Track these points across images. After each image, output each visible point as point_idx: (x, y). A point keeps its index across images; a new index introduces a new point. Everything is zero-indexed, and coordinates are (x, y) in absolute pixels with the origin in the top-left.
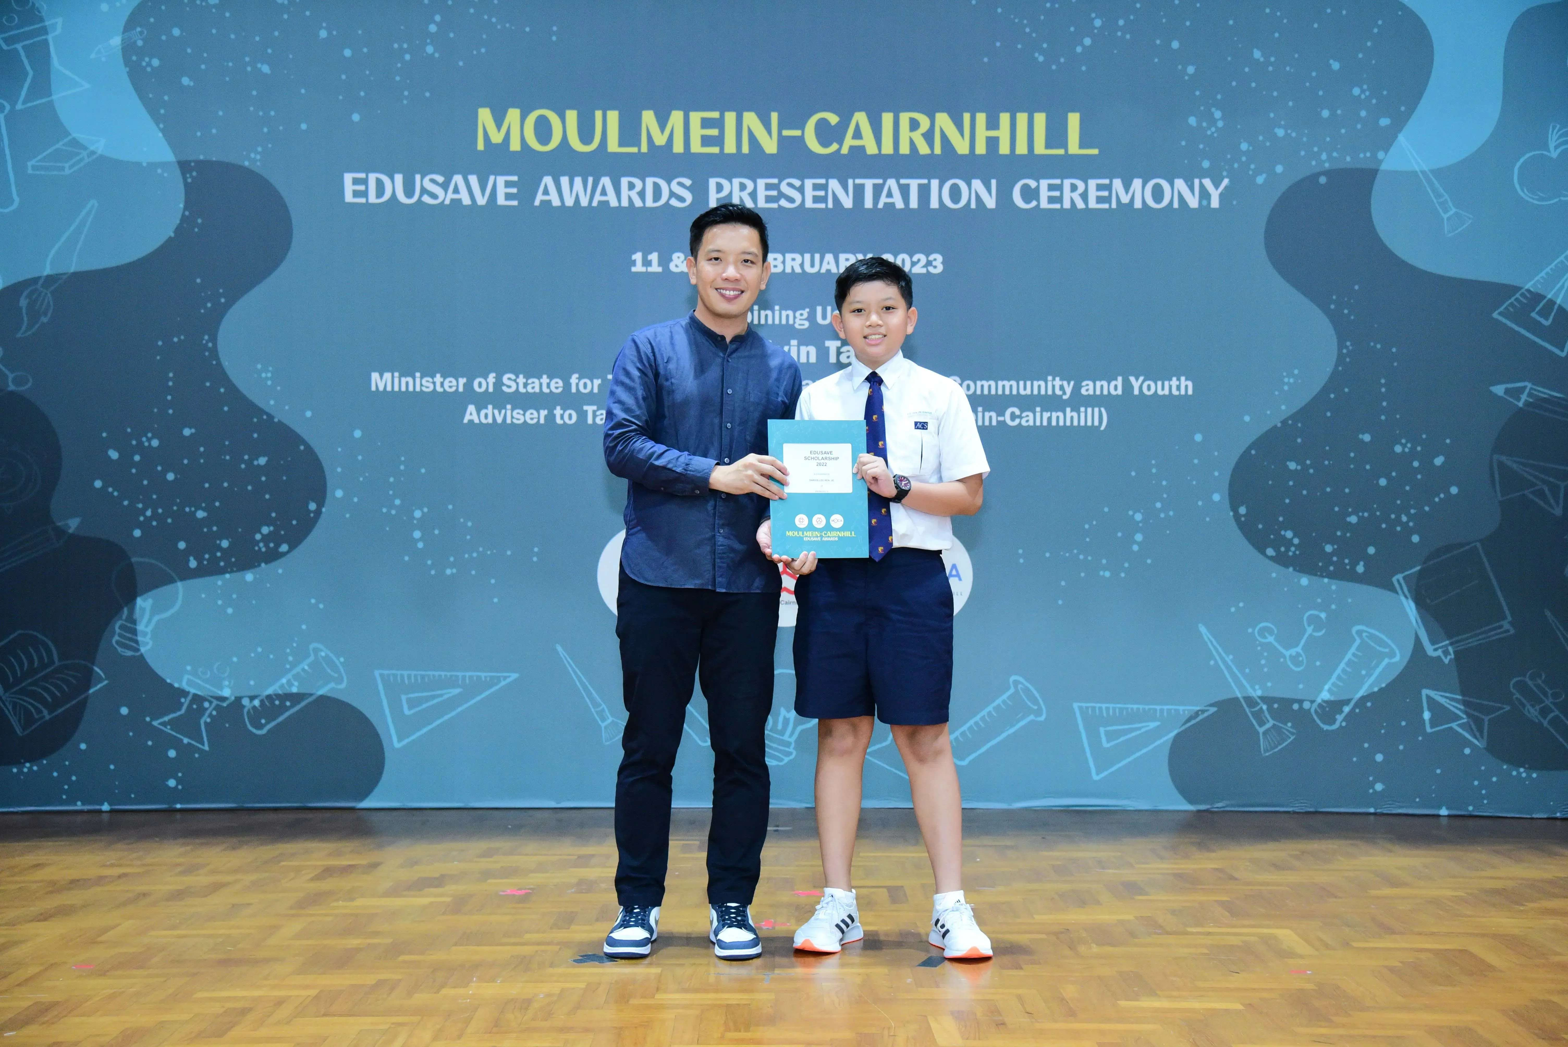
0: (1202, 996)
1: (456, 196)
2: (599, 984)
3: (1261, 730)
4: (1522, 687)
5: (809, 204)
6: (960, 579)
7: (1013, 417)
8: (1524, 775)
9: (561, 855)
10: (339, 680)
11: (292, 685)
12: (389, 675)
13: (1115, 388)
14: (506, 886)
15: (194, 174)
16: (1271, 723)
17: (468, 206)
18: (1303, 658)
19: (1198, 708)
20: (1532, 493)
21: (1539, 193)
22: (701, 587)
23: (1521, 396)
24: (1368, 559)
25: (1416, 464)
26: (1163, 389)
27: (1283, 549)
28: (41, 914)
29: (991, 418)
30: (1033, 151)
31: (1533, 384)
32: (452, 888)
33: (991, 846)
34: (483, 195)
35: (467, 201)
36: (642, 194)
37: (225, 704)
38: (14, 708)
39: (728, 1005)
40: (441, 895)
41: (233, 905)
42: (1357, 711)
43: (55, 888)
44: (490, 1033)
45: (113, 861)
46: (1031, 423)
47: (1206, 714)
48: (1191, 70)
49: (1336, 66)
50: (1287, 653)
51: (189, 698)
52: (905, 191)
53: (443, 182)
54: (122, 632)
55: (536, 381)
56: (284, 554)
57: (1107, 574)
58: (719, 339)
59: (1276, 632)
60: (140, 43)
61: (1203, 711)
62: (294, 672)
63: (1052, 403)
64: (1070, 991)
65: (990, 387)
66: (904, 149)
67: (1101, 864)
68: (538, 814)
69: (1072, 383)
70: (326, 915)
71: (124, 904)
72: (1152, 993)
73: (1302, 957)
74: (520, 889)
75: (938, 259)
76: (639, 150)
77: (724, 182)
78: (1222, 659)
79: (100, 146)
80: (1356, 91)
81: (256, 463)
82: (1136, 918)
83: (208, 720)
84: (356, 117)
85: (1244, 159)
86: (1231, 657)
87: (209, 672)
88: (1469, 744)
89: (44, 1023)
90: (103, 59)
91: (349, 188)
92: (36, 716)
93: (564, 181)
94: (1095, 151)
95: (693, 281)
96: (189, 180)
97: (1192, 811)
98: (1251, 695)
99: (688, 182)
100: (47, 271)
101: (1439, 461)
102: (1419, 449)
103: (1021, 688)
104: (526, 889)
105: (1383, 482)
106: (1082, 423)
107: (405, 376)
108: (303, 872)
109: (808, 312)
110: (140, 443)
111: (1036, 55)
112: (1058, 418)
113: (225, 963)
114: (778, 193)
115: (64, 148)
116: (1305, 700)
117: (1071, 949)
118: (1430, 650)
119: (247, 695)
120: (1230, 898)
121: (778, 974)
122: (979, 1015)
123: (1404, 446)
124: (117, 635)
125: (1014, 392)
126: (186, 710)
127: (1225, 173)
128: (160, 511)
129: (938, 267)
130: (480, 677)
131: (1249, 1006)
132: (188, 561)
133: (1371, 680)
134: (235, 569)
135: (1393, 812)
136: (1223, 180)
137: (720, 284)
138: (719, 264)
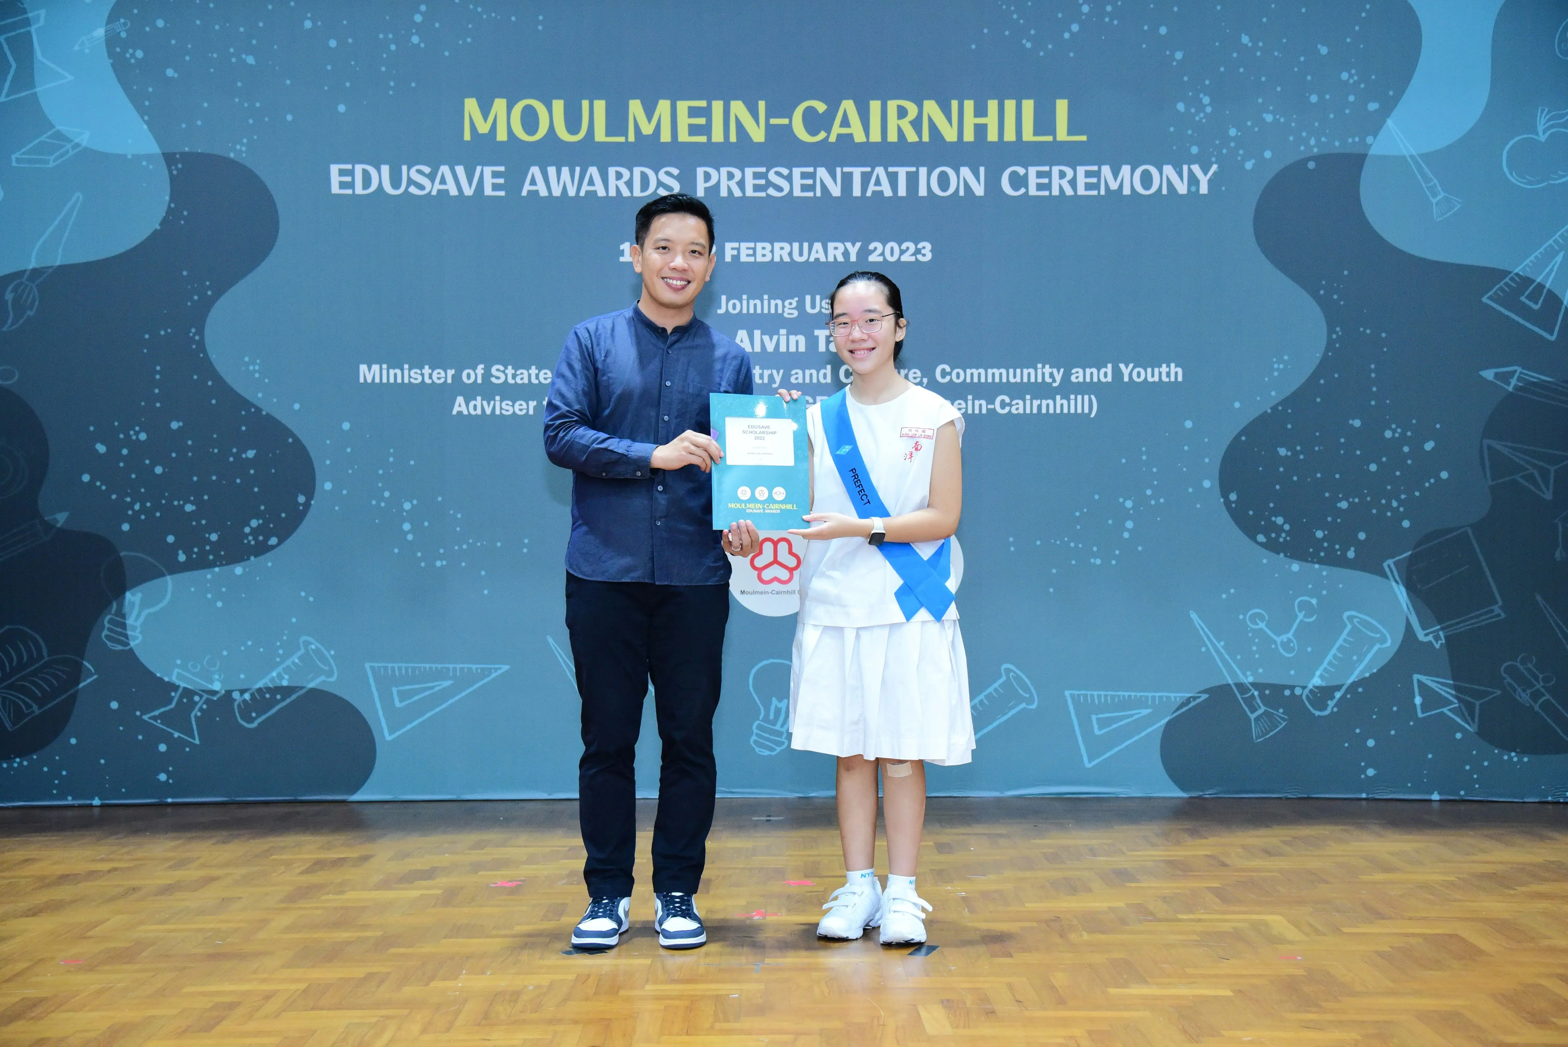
0: (1193, 983)
1: (443, 187)
2: (589, 976)
3: (1253, 716)
4: (1512, 671)
5: (797, 192)
7: (1003, 405)
8: (1515, 759)
9: (553, 847)
10: (330, 673)
11: (283, 678)
12: (379, 668)
13: (1105, 374)
14: (498, 878)
15: (180, 166)
16: (1263, 709)
17: (456, 196)
18: (1294, 644)
19: (1191, 695)
20: (1522, 477)
21: (1528, 177)
22: (637, 581)
23: (1511, 380)
24: (1359, 545)
25: (1406, 449)
26: (1153, 376)
27: (1273, 535)
28: (31, 910)
29: (980, 405)
30: (1022, 138)
31: (1523, 368)
32: (443, 881)
33: (983, 834)
34: (470, 184)
35: (454, 192)
36: (629, 184)
37: (215, 698)
39: (718, 995)
40: (432, 888)
41: (223, 899)
42: (1349, 696)
43: (44, 883)
44: (479, 1025)
45: (103, 856)
46: (1021, 411)
47: (1198, 701)
48: (1179, 55)
49: (1324, 50)
50: (1279, 640)
51: (180, 691)
52: (893, 179)
53: (430, 173)
54: (111, 626)
55: (525, 372)
56: (273, 547)
57: (1098, 562)
58: (661, 331)
59: (1267, 618)
60: (123, 35)
61: (1195, 698)
62: (285, 664)
63: (1042, 390)
64: (1060, 979)
65: (979, 375)
66: (893, 137)
67: (1093, 852)
68: (529, 805)
69: (1062, 370)
70: (317, 908)
71: (112, 899)
72: (1142, 980)
73: (1292, 943)
74: (511, 881)
75: (927, 247)
76: (627, 138)
77: (712, 171)
78: (1214, 645)
79: (84, 139)
80: (1344, 76)
81: (244, 456)
82: (1128, 905)
83: (199, 714)
84: (342, 108)
85: (1232, 144)
86: (1222, 643)
87: (199, 667)
88: (1460, 729)
89: (31, 1019)
90: (87, 51)
91: (335, 179)
92: (25, 712)
93: (552, 171)
94: (1084, 138)
95: (638, 269)
96: (175, 172)
97: (1182, 798)
98: (1242, 682)
99: (675, 171)
100: (33, 265)
101: (1429, 446)
102: (1409, 434)
103: (1013, 676)
104: (516, 881)
105: (1373, 467)
106: (1072, 411)
107: (394, 368)
108: (295, 865)
109: (797, 301)
110: (128, 436)
111: (1024, 41)
112: (1048, 405)
113: (214, 957)
114: (766, 182)
115: (49, 141)
116: (1296, 686)
117: (1061, 937)
118: (1421, 635)
119: (238, 688)
120: (1220, 884)
121: (768, 964)
122: (969, 1003)
123: (1394, 431)
124: (106, 629)
125: (1004, 380)
126: (177, 704)
127: (1214, 159)
128: (148, 504)
129: (927, 255)
130: (471, 668)
131: (1239, 992)
132: (177, 555)
133: (1363, 665)
134: (224, 562)
135: (1385, 797)
136: (1211, 166)
137: (667, 273)
138: (666, 253)
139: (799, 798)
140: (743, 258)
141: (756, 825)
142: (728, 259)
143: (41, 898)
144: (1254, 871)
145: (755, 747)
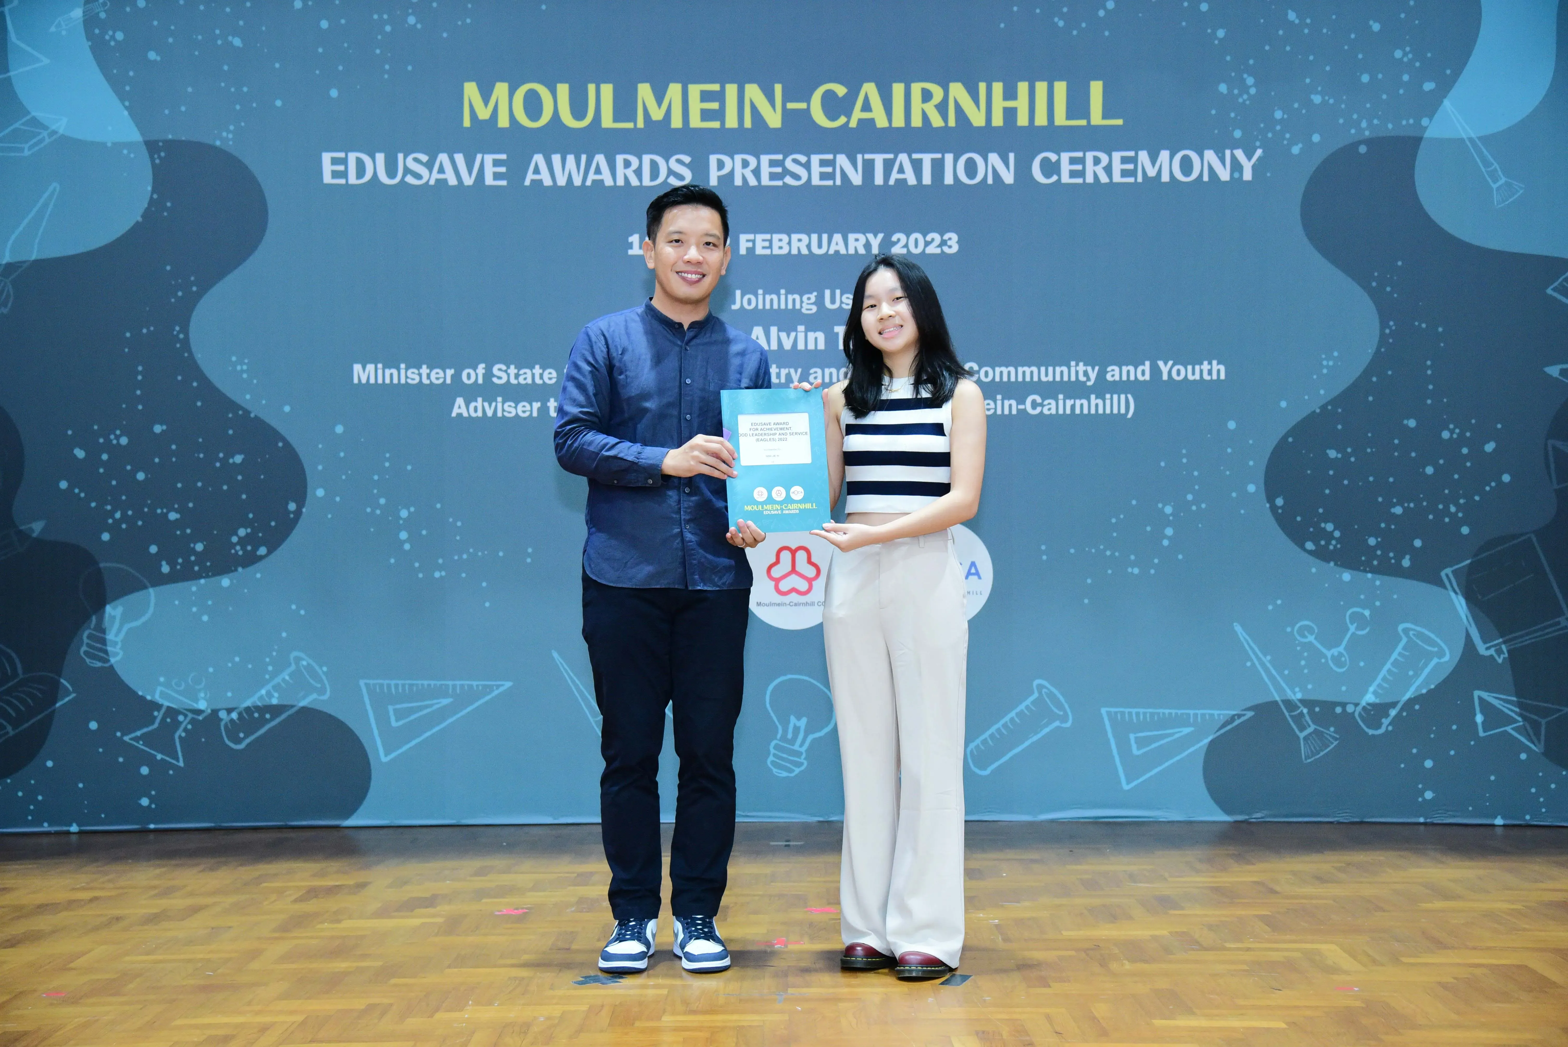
0: (1242, 1014)
1: (441, 176)
2: (603, 1006)
3: (1302, 735)
5: (816, 181)
6: (980, 578)
7: (1034, 405)
9: (559, 873)
10: (322, 691)
11: (272, 696)
12: (374, 685)
13: (1143, 372)
14: (502, 905)
15: (163, 154)
16: (1312, 727)
17: (455, 186)
18: (1346, 658)
19: (1234, 713)
22: (667, 587)
24: (1413, 551)
25: (1465, 451)
26: (1193, 374)
27: (1323, 543)
28: (8, 940)
29: (1010, 406)
30: (1053, 122)
32: (445, 909)
33: (1015, 860)
34: (470, 173)
35: (453, 181)
36: (638, 173)
37: (201, 718)
39: (740, 1027)
40: (434, 916)
41: (213, 928)
42: (1404, 714)
43: (21, 913)
45: (83, 884)
46: (1053, 411)
47: (1243, 719)
48: (1221, 33)
49: (1376, 27)
50: (1329, 654)
51: (163, 710)
52: (917, 166)
53: (428, 161)
54: (90, 642)
55: (528, 371)
56: (261, 558)
57: (1136, 571)
58: (677, 326)
59: (1316, 631)
60: (103, 15)
61: (1239, 716)
62: (275, 682)
63: (1076, 390)
64: (1101, 1010)
65: (1009, 373)
66: (917, 122)
67: (1132, 877)
68: (535, 830)
69: (1097, 368)
70: (312, 938)
71: (96, 929)
72: (1189, 1011)
73: (1347, 973)
74: (517, 909)
75: (953, 238)
76: (635, 124)
77: (726, 159)
78: (1259, 659)
79: (61, 125)
80: (1398, 54)
81: (231, 461)
82: (1171, 933)
83: (183, 735)
84: (334, 93)
85: (1278, 128)
86: (1269, 658)
87: (183, 683)
88: (1526, 749)
90: (64, 33)
91: (327, 168)
93: (556, 159)
94: (1119, 122)
95: (651, 265)
96: (157, 161)
97: (1228, 823)
98: (1290, 698)
99: (687, 159)
100: (7, 259)
101: (1490, 447)
102: (1468, 434)
103: (1045, 692)
104: (523, 908)
105: (1429, 470)
106: (1108, 411)
107: (390, 368)
108: (288, 893)
109: (815, 296)
110: (108, 441)
111: (1056, 19)
112: (1082, 405)
113: (205, 989)
114: (783, 170)
115: (22, 127)
116: (1348, 703)
117: (1102, 966)
118: (1482, 649)
119: (224, 707)
120: (1270, 912)
121: (792, 994)
122: (1005, 1035)
123: (1452, 432)
124: (85, 645)
125: (1036, 379)
126: (160, 724)
127: (1258, 144)
128: (130, 513)
129: (953, 247)
130: (472, 686)
131: (1292, 1024)
132: (161, 566)
133: (1418, 682)
134: (210, 574)
135: (1445, 822)
136: (1255, 150)
137: (681, 267)
138: (679, 246)
139: (819, 822)
140: (759, 251)
141: (774, 851)
142: (743, 251)
143: (19, 928)
144: (1305, 898)
145: (772, 768)
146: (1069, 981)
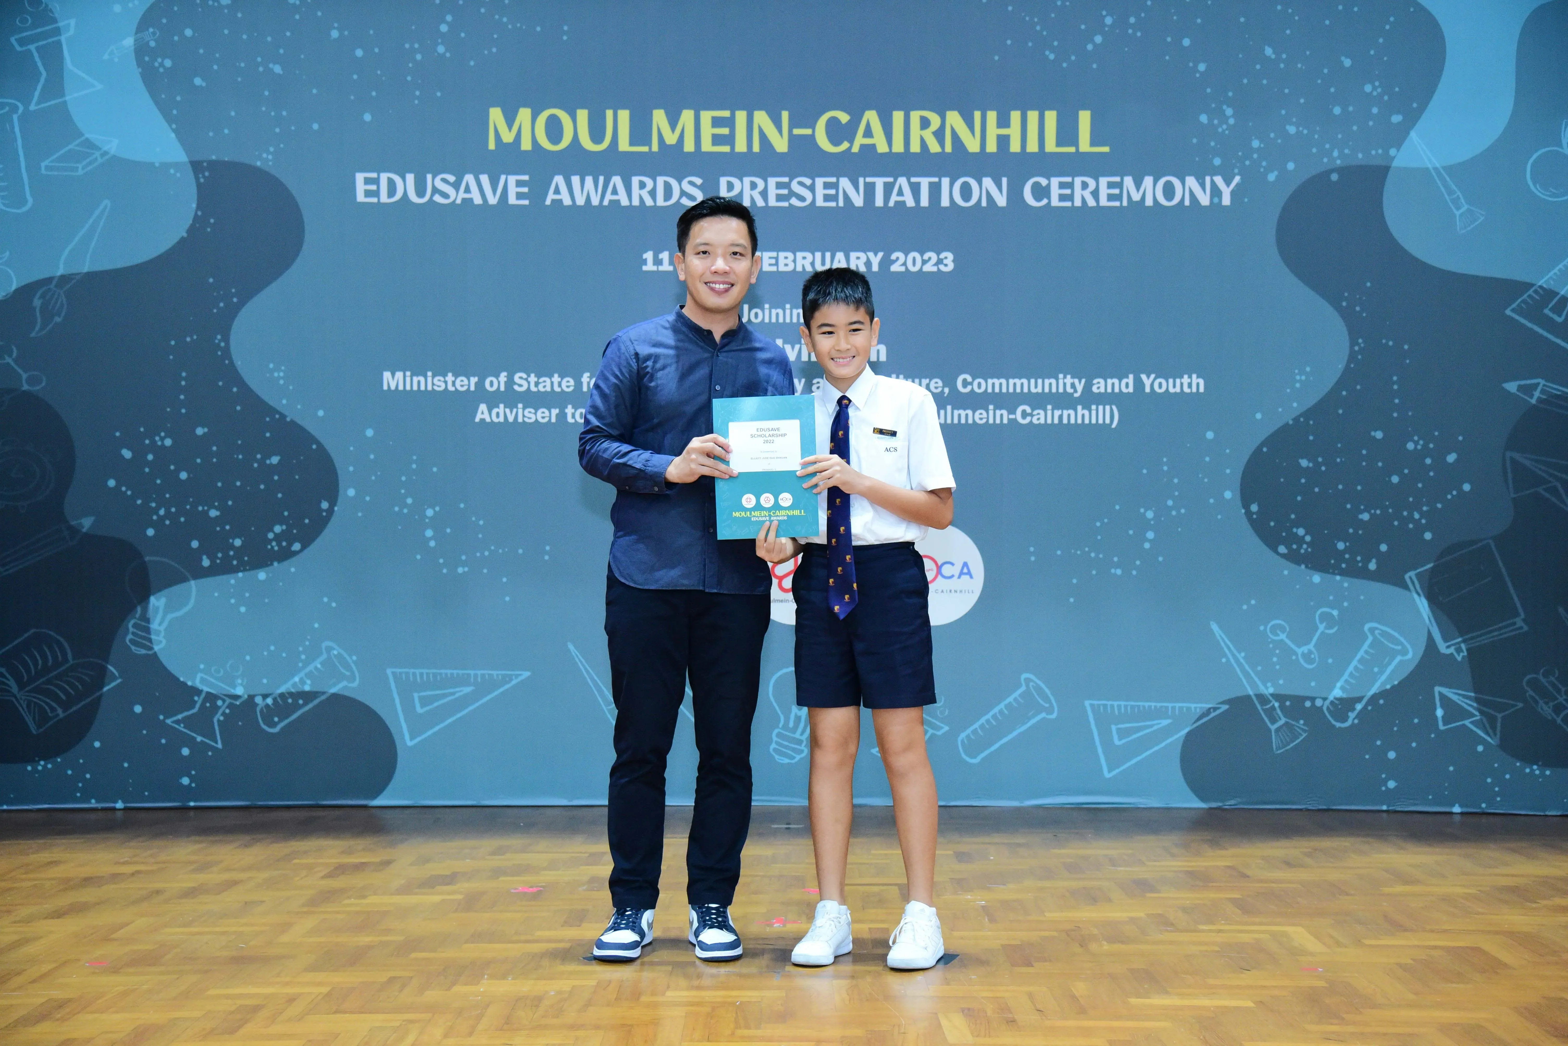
0: (1214, 993)
1: (467, 196)
2: (610, 982)
3: (1273, 727)
4: (1535, 684)
5: (820, 202)
6: (971, 577)
7: (1024, 414)
8: (1537, 772)
9: (572, 853)
10: (352, 679)
11: (305, 683)
12: (401, 674)
13: (1126, 386)
14: (518, 883)
15: (207, 174)
16: (1283, 721)
17: (480, 205)
18: (1315, 655)
19: (1210, 706)
20: (1545, 490)
21: (1549, 190)
23: (1534, 393)
24: (1379, 556)
25: (1428, 461)
26: (1174, 386)
27: (1294, 547)
28: (55, 911)
29: (1002, 415)
30: (1044, 149)
31: (1546, 381)
32: (464, 886)
33: (1002, 844)
34: (494, 194)
35: (478, 200)
36: (653, 193)
37: (238, 703)
38: (28, 706)
39: (738, 1002)
40: (453, 893)
41: (246, 903)
42: (1370, 708)
43: (68, 885)
44: (501, 1030)
45: (126, 859)
46: (1042, 421)
47: (1218, 712)
48: (1202, 67)
49: (1347, 63)
50: (1299, 651)
51: (203, 695)
52: (915, 189)
53: (455, 181)
54: (135, 631)
55: (548, 380)
56: (296, 553)
57: (1119, 572)
58: (705, 333)
59: (1288, 630)
60: (152, 44)
61: (1215, 709)
62: (308, 670)
63: (1063, 401)
64: (1080, 988)
65: (1001, 385)
66: (915, 148)
67: (1113, 862)
68: (548, 811)
69: (1083, 381)
70: (338, 913)
71: (136, 902)
72: (1163, 990)
73: (1313, 954)
74: (532, 887)
75: (949, 257)
76: (650, 148)
77: (736, 181)
78: (1234, 656)
79: (113, 146)
80: (1368, 88)
81: (268, 462)
82: (1148, 915)
83: (222, 718)
84: (367, 117)
85: (1255, 156)
86: (1243, 654)
87: (222, 671)
88: (1483, 742)
89: (58, 1020)
90: (116, 60)
91: (361, 188)
92: (51, 714)
93: (576, 180)
94: (1106, 149)
95: (682, 277)
96: (202, 180)
97: (1202, 809)
98: (1262, 693)
99: (699, 181)
100: (61, 271)
101: (1451, 458)
102: (1431, 446)
103: (1032, 686)
104: (537, 886)
105: (1395, 479)
106: (1094, 421)
107: (417, 375)
108: (315, 870)
110: (154, 442)
111: (1047, 53)
112: (1069, 416)
113: (238, 960)
114: (789, 192)
115: (76, 148)
116: (1317, 698)
117: (1082, 946)
118: (1443, 647)
119: (260, 693)
120: (1241, 895)
121: (789, 972)
122: (989, 1013)
123: (1416, 443)
124: (130, 634)
125: (1026, 390)
126: (200, 708)
127: (1236, 171)
128: (173, 510)
129: (949, 266)
130: (492, 675)
131: (1260, 1003)
132: (201, 560)
133: (1384, 677)
134: (248, 568)
135: (1406, 809)
136: (1233, 178)
137: (709, 277)
138: (707, 257)
141: (775, 833)
143: (64, 901)
144: (1273, 883)
145: (774, 754)
146: (1050, 961)
